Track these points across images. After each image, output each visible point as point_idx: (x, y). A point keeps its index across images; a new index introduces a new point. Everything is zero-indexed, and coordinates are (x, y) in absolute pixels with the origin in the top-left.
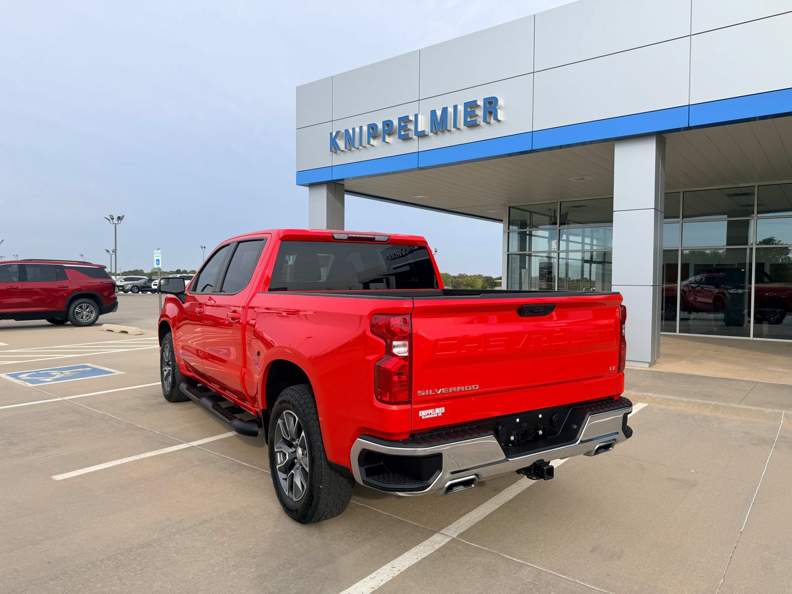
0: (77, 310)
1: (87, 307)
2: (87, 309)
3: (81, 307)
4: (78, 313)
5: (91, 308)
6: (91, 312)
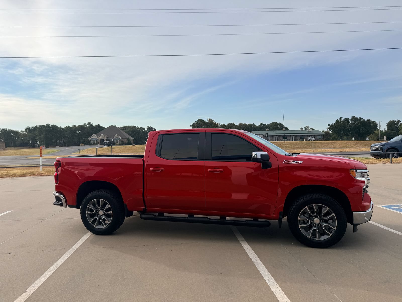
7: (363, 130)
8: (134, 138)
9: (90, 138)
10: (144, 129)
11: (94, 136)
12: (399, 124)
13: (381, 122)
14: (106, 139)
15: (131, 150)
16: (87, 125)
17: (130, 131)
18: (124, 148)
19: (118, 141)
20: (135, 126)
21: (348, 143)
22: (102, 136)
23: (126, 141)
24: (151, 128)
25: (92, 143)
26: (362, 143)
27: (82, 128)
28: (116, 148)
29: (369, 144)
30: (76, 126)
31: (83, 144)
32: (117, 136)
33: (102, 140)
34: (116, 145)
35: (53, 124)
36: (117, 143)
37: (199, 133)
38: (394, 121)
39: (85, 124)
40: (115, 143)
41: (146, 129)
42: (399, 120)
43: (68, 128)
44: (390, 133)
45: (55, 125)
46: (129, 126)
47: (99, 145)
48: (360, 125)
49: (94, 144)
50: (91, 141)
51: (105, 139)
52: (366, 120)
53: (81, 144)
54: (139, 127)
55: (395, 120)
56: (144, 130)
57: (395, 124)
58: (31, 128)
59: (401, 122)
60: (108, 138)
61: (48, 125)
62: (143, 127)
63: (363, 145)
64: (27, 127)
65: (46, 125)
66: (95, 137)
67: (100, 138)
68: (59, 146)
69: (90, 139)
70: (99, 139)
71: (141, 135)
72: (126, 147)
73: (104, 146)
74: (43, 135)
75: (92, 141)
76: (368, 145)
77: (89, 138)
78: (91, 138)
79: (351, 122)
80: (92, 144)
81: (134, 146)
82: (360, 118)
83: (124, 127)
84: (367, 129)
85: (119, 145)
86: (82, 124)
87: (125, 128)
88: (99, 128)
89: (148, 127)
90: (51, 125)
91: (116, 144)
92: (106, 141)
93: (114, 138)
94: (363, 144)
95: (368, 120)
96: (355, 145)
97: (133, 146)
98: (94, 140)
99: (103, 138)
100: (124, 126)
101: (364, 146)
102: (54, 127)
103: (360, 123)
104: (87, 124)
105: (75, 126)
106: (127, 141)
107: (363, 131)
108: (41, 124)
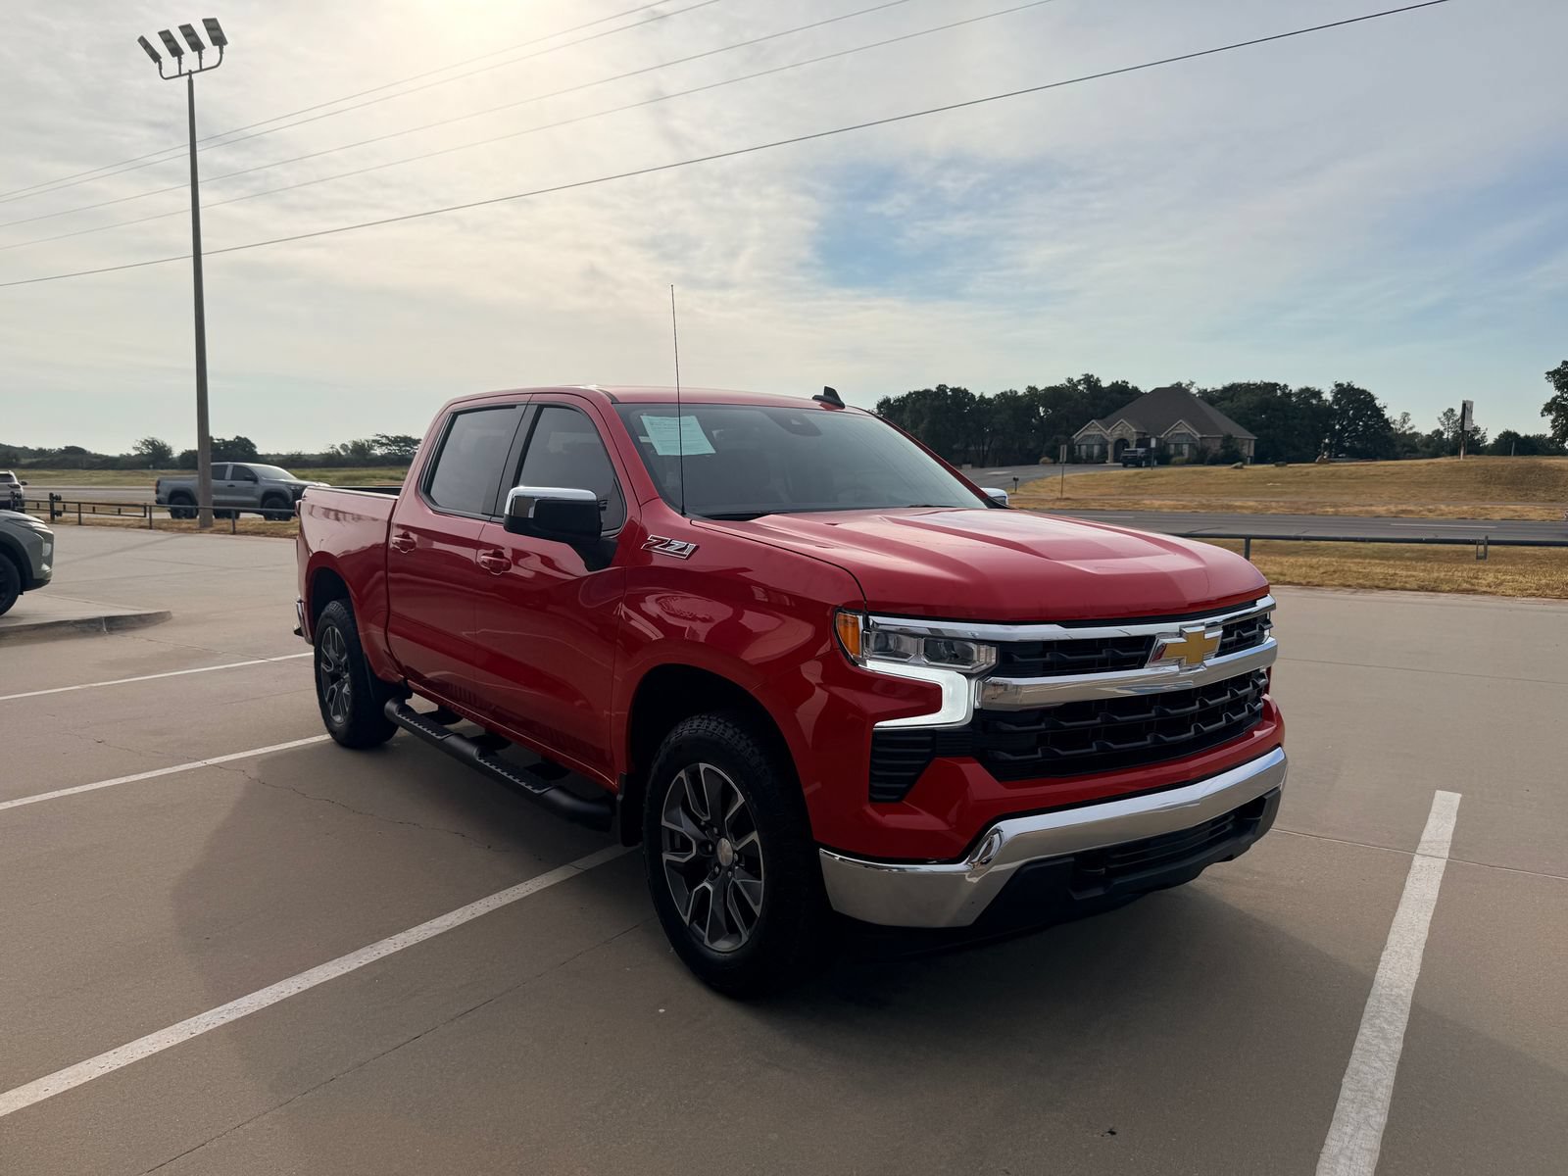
8: (1257, 436)
9: (1077, 437)
10: (1317, 394)
11: (1094, 430)
14: (1135, 438)
15: (1223, 484)
16: (1076, 386)
17: (1251, 406)
18: (1195, 477)
19: (1186, 448)
20: (1276, 384)
22: (1124, 428)
23: (1216, 447)
24: (1353, 389)
25: (1084, 454)
27: (1055, 396)
28: (1162, 476)
30: (1036, 389)
31: (1051, 457)
32: (1184, 428)
33: (1122, 443)
34: (1176, 464)
35: (956, 387)
36: (1181, 454)
37: (513, 407)
39: (1069, 382)
40: (1172, 456)
41: (1328, 396)
43: (1008, 399)
45: (963, 388)
46: (1249, 385)
47: (1109, 462)
49: (1090, 460)
50: (1080, 448)
51: (1133, 439)
53: (1045, 459)
54: (1294, 387)
56: (1314, 402)
58: (895, 401)
60: (1145, 434)
61: (942, 388)
62: (1315, 385)
64: (880, 399)
65: (934, 389)
66: (1095, 433)
67: (1112, 434)
68: (970, 466)
69: (1079, 438)
70: (1110, 439)
71: (1296, 421)
72: (1203, 472)
73: (1125, 466)
74: (923, 425)
75: (1084, 447)
77: (1074, 437)
78: (1081, 436)
80: (1084, 457)
81: (1241, 468)
83: (1226, 390)
85: (1189, 462)
86: (1059, 380)
87: (1231, 393)
88: (1119, 396)
89: (1337, 386)
90: (951, 390)
91: (1174, 459)
92: (1138, 446)
93: (1169, 435)
97: (1236, 468)
98: (1090, 441)
99: (1126, 436)
100: (1227, 383)
102: (960, 395)
104: (1079, 381)
105: (1034, 389)
106: (1222, 447)
108: (921, 389)
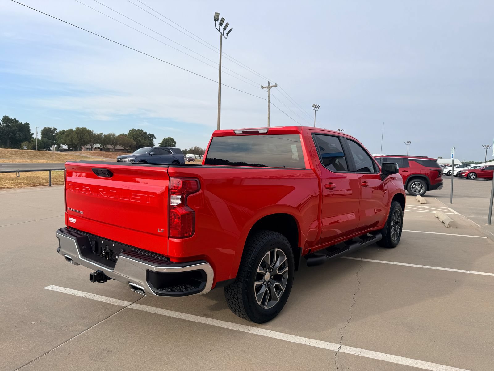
0: (413, 185)
1: (420, 184)
2: (419, 185)
3: (415, 184)
4: (413, 188)
5: (422, 185)
6: (422, 188)
7: (20, 136)
12: (55, 132)
13: (38, 128)
21: (3, 152)
26: (22, 152)
29: (31, 154)
38: (49, 129)
42: (55, 128)
44: (47, 142)
48: (16, 129)
52: (23, 123)
55: (50, 127)
57: (51, 132)
59: (57, 131)
63: (24, 155)
76: (31, 156)
79: (3, 124)
82: (15, 119)
84: (25, 135)
94: (24, 153)
95: (25, 124)
96: (14, 155)
101: (26, 156)
103: (17, 126)
107: (21, 138)
